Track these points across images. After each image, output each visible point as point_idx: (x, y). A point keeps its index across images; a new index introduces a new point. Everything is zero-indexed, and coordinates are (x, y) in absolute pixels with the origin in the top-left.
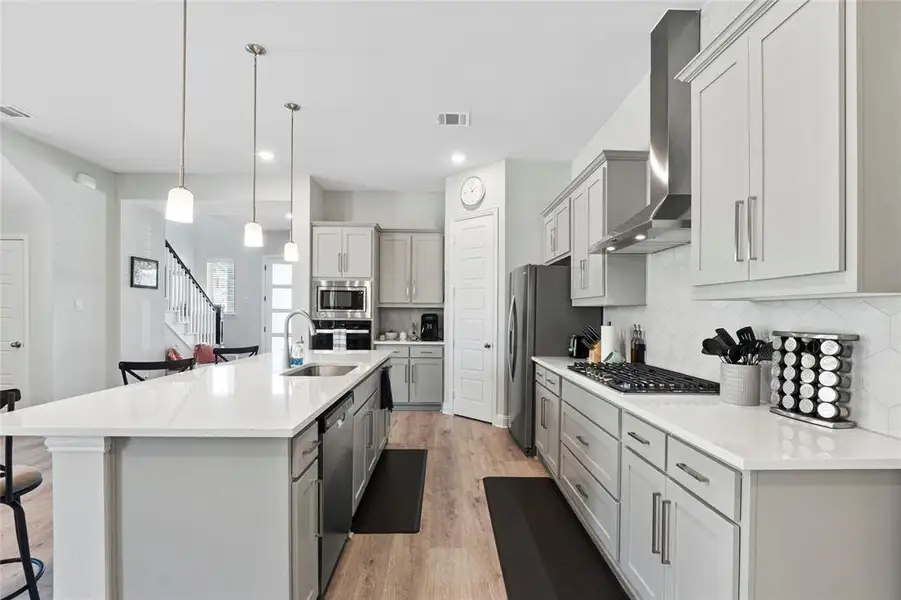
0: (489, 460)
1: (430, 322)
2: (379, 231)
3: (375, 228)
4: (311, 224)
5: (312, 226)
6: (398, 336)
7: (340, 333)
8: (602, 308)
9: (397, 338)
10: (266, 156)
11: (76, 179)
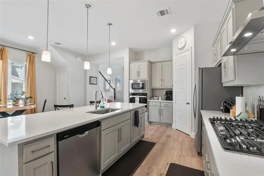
0: (179, 153)
1: (169, 94)
2: (151, 63)
3: (149, 62)
4: (129, 63)
5: (130, 63)
6: (159, 98)
7: (137, 97)
8: (242, 87)
9: (158, 99)
10: (113, 44)
11: (76, 58)
